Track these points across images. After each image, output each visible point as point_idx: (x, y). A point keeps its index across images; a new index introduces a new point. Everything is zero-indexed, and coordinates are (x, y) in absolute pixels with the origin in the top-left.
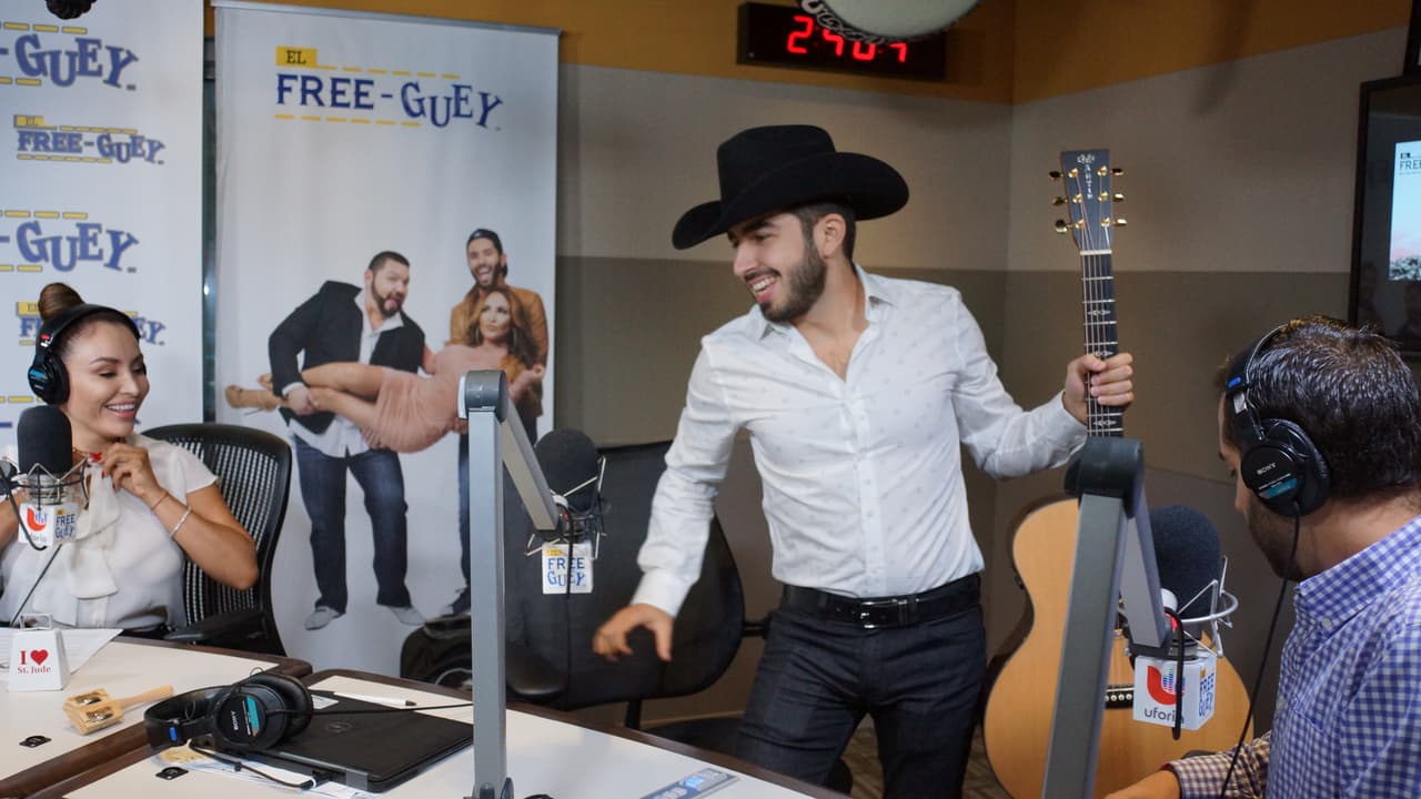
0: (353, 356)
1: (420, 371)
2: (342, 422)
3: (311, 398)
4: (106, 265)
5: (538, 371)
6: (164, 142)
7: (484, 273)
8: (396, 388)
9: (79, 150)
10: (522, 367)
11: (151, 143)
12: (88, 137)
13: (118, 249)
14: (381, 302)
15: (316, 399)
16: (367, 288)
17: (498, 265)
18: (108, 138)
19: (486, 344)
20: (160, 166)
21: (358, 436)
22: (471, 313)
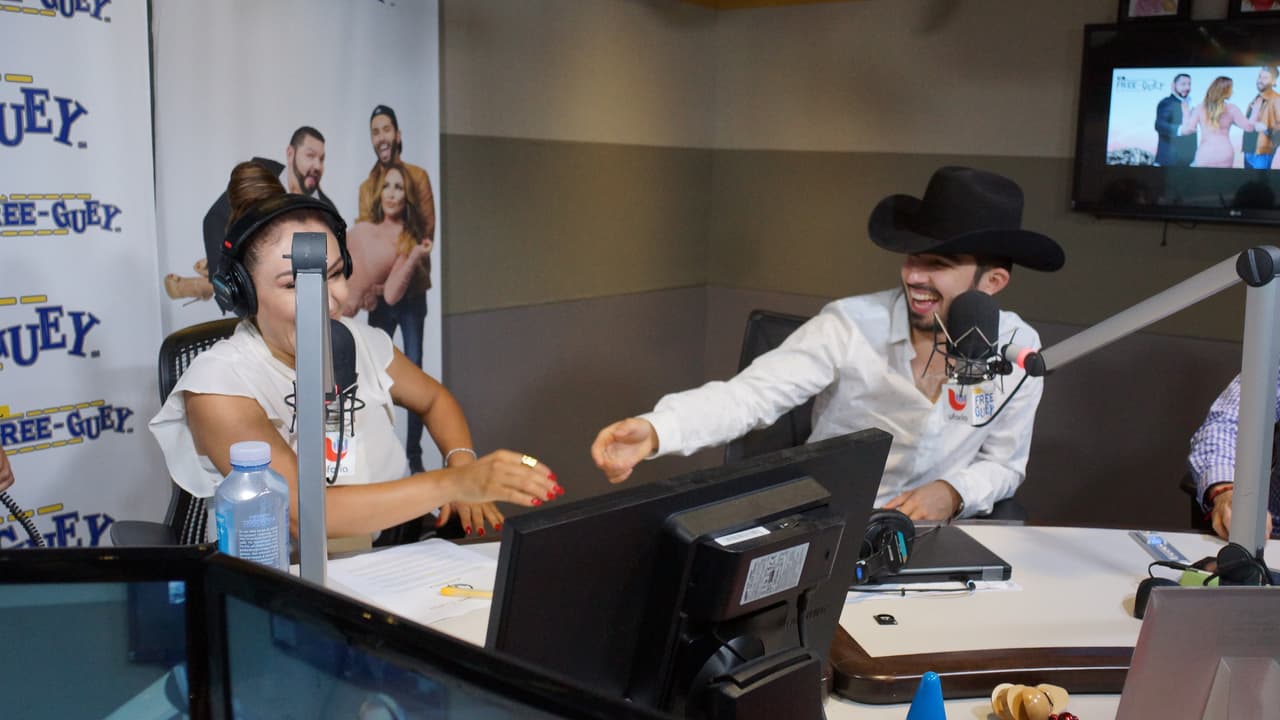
4: (56, 139)
5: (427, 245)
7: (384, 150)
10: (414, 242)
13: (68, 120)
14: (301, 178)
16: (289, 164)
17: (395, 141)
19: (387, 221)
20: (108, 24)
22: (375, 191)
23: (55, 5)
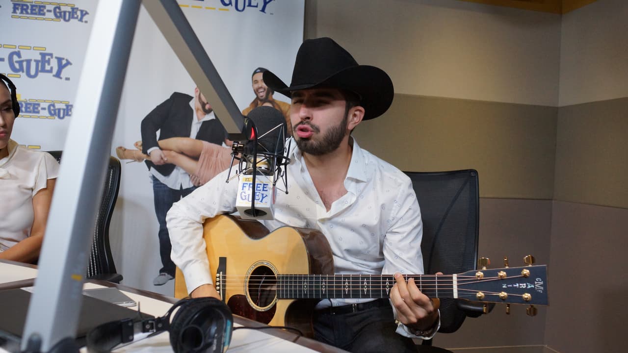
0: (187, 135)
1: (224, 144)
2: (179, 170)
3: (163, 156)
4: (54, 76)
6: (88, 11)
7: (261, 92)
8: (210, 153)
9: (44, 14)
11: (82, 11)
12: (48, 7)
13: (61, 67)
14: (203, 105)
15: (165, 156)
16: (196, 97)
18: (59, 8)
20: (86, 24)
21: (188, 178)
23: (61, 16)
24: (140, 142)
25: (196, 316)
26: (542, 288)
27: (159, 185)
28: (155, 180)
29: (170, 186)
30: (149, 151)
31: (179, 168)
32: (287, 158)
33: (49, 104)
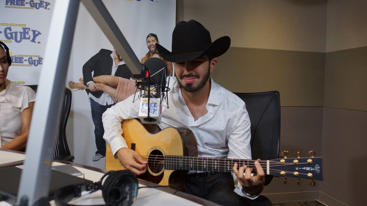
0: (110, 73)
1: (131, 79)
2: (105, 94)
3: (96, 86)
4: (31, 41)
6: (50, 3)
7: (152, 48)
8: (123, 84)
9: (24, 5)
11: (46, 3)
12: (27, 1)
13: (35, 36)
20: (49, 10)
21: (110, 99)
23: (34, 6)
24: (82, 78)
25: (117, 181)
26: (319, 171)
27: (94, 103)
28: (91, 100)
29: (100, 103)
30: (87, 84)
31: (105, 93)
32: (168, 88)
33: (28, 57)
